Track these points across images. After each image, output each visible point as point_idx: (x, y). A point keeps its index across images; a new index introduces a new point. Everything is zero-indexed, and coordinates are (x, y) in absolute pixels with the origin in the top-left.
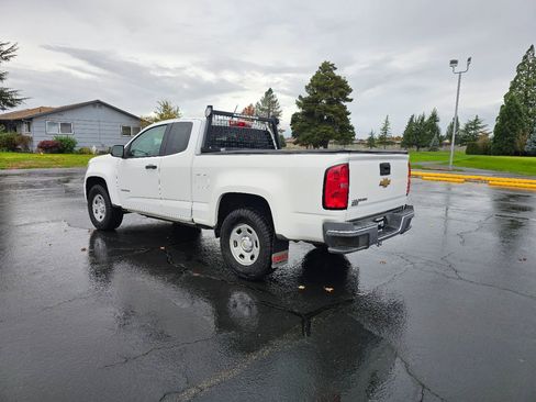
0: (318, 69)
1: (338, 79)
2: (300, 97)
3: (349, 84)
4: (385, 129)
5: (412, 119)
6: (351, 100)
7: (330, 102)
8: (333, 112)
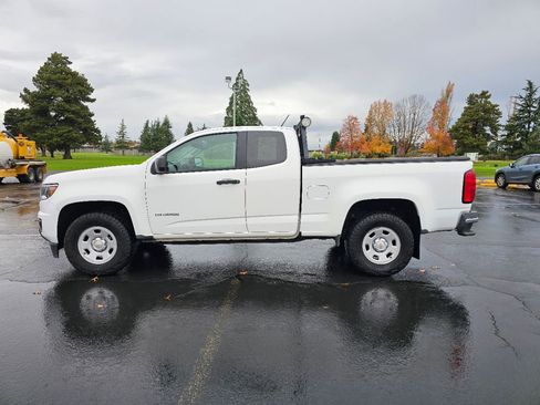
0: (46, 60)
1: (75, 75)
2: (26, 90)
3: (89, 82)
4: (122, 133)
5: (147, 124)
6: (93, 100)
7: (67, 100)
8: (73, 112)
